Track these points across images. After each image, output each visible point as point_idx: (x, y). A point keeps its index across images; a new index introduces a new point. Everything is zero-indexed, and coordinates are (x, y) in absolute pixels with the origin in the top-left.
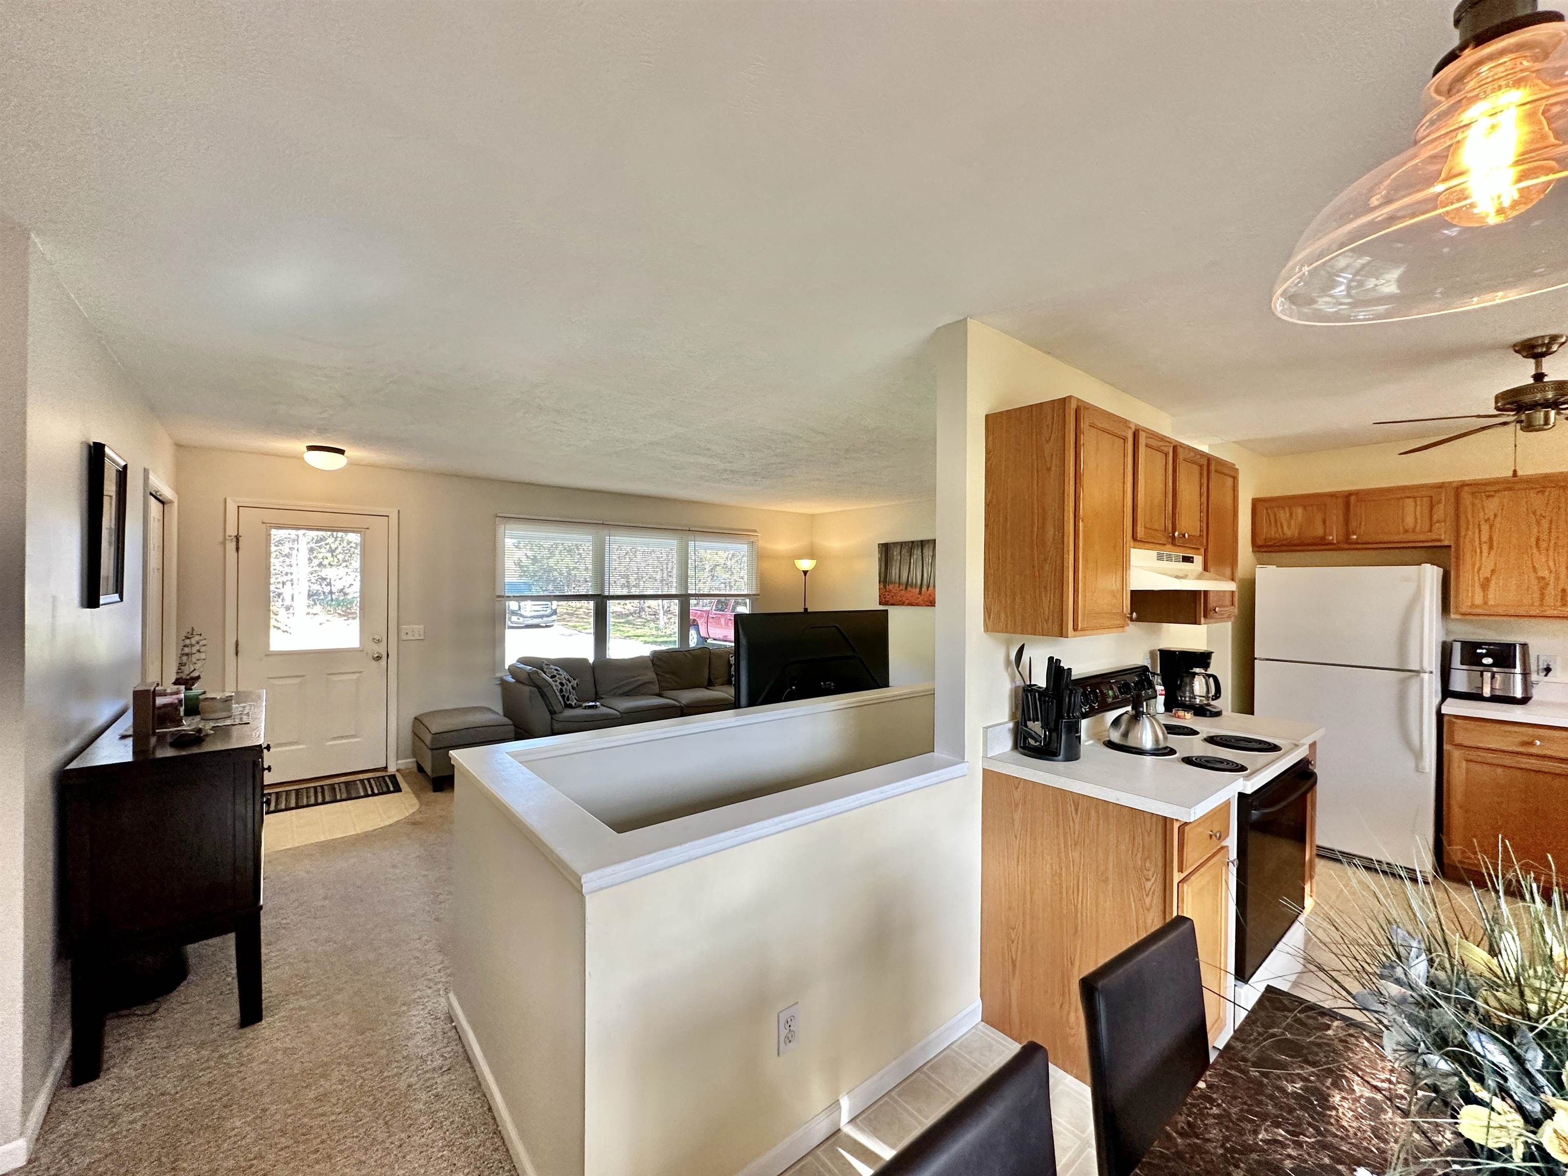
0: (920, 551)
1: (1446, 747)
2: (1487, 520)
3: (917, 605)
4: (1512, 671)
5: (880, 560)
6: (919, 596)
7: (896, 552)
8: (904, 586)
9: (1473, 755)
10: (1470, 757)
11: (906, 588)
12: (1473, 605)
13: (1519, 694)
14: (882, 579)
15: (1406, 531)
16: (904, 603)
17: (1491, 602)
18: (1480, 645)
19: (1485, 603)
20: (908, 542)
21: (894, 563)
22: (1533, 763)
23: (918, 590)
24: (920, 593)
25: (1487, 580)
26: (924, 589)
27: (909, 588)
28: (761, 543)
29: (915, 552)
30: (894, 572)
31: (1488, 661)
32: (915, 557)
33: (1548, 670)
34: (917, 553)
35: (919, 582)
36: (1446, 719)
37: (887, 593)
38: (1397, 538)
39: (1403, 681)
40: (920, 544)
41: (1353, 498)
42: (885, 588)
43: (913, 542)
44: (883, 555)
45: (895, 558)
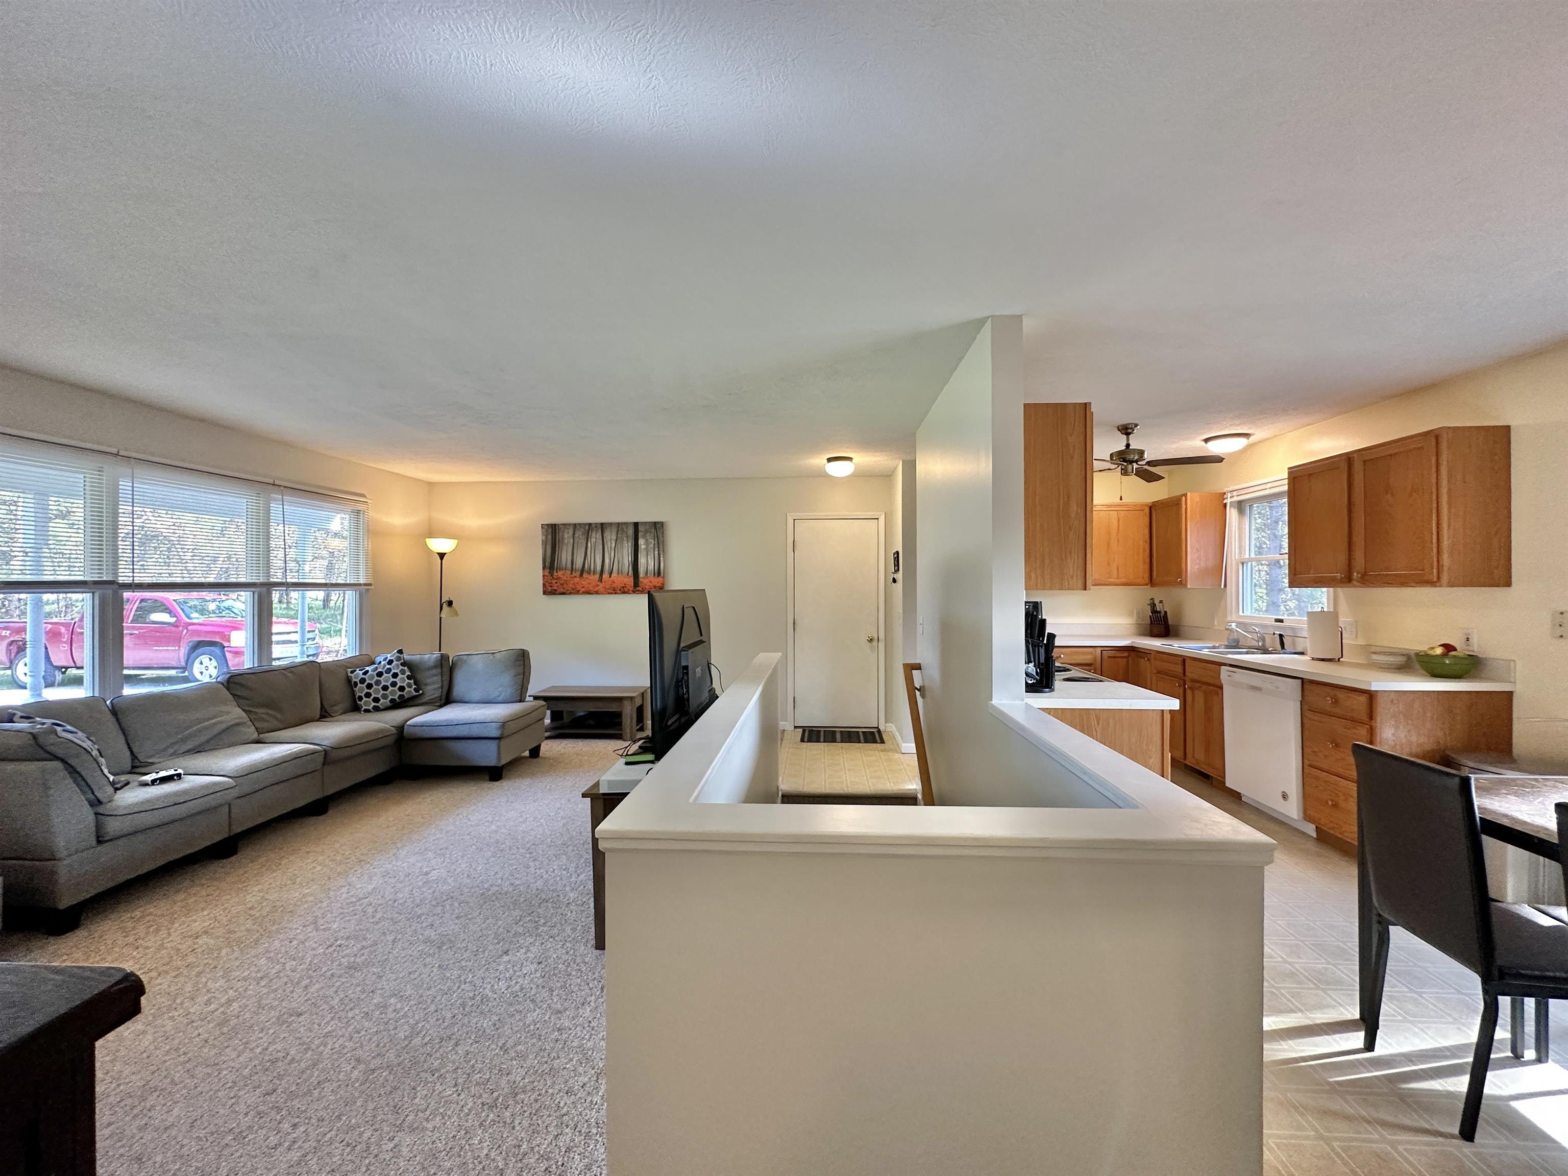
0: (599, 535)
3: (597, 593)
5: (545, 543)
6: (599, 583)
7: (567, 535)
8: (578, 573)
11: (581, 575)
14: (547, 564)
16: (579, 591)
20: (585, 524)
21: (565, 548)
23: (597, 576)
24: (601, 580)
26: (606, 575)
27: (585, 575)
28: (372, 514)
29: (594, 535)
30: (565, 557)
32: (593, 540)
34: (596, 536)
35: (599, 568)
37: (554, 581)
40: (599, 526)
42: (552, 575)
43: (590, 525)
44: (550, 537)
45: (566, 541)
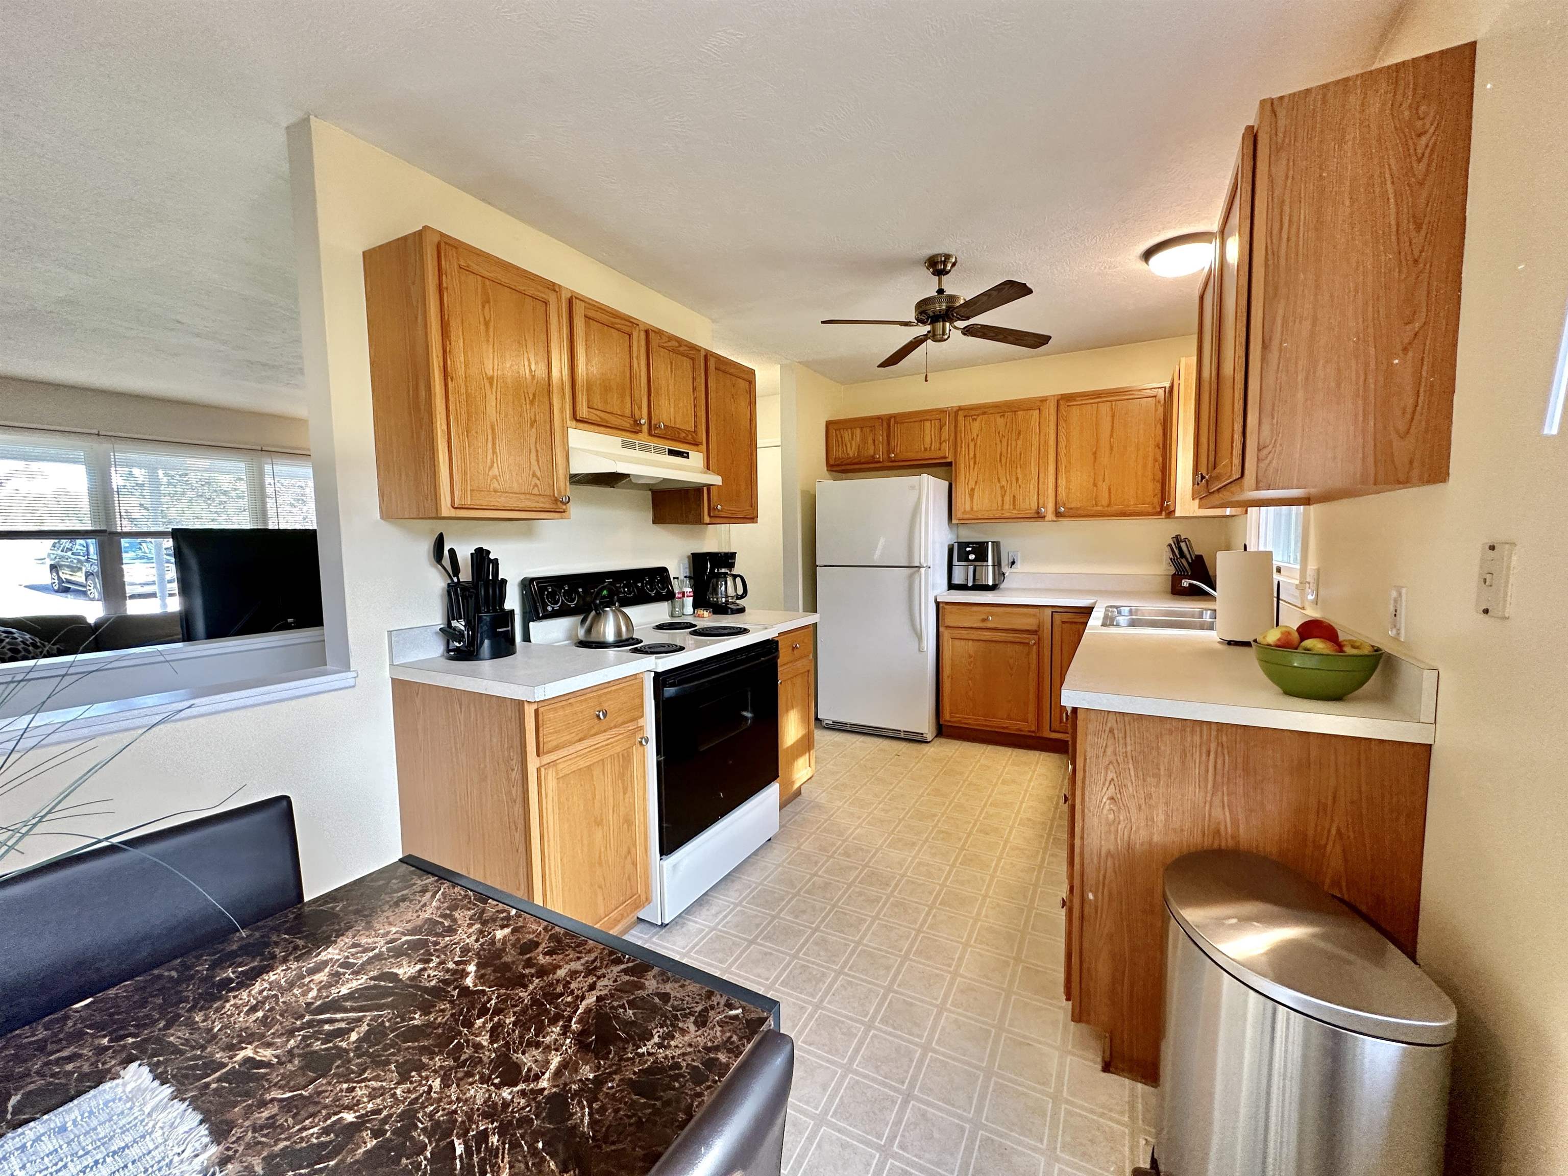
1: (941, 629)
2: (973, 440)
4: (985, 564)
9: (957, 633)
10: (954, 635)
12: (965, 512)
13: (991, 583)
15: (926, 449)
17: (975, 509)
18: (968, 544)
19: (972, 509)
22: (987, 635)
25: (973, 490)
31: (972, 557)
33: (1013, 563)
36: (941, 605)
38: (920, 456)
39: (911, 576)
41: (892, 420)
